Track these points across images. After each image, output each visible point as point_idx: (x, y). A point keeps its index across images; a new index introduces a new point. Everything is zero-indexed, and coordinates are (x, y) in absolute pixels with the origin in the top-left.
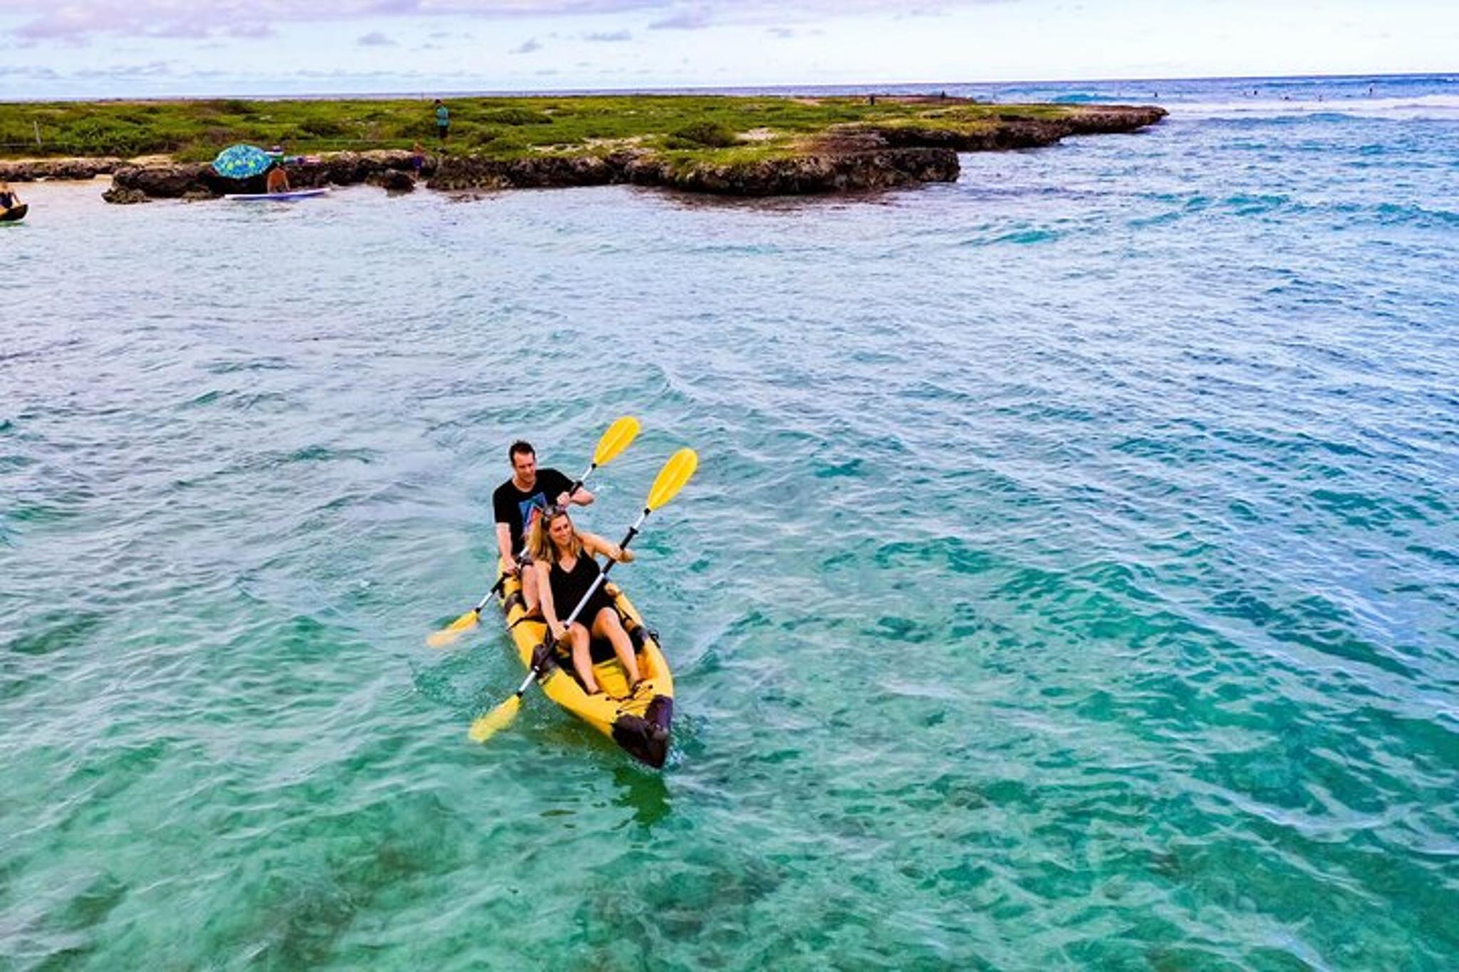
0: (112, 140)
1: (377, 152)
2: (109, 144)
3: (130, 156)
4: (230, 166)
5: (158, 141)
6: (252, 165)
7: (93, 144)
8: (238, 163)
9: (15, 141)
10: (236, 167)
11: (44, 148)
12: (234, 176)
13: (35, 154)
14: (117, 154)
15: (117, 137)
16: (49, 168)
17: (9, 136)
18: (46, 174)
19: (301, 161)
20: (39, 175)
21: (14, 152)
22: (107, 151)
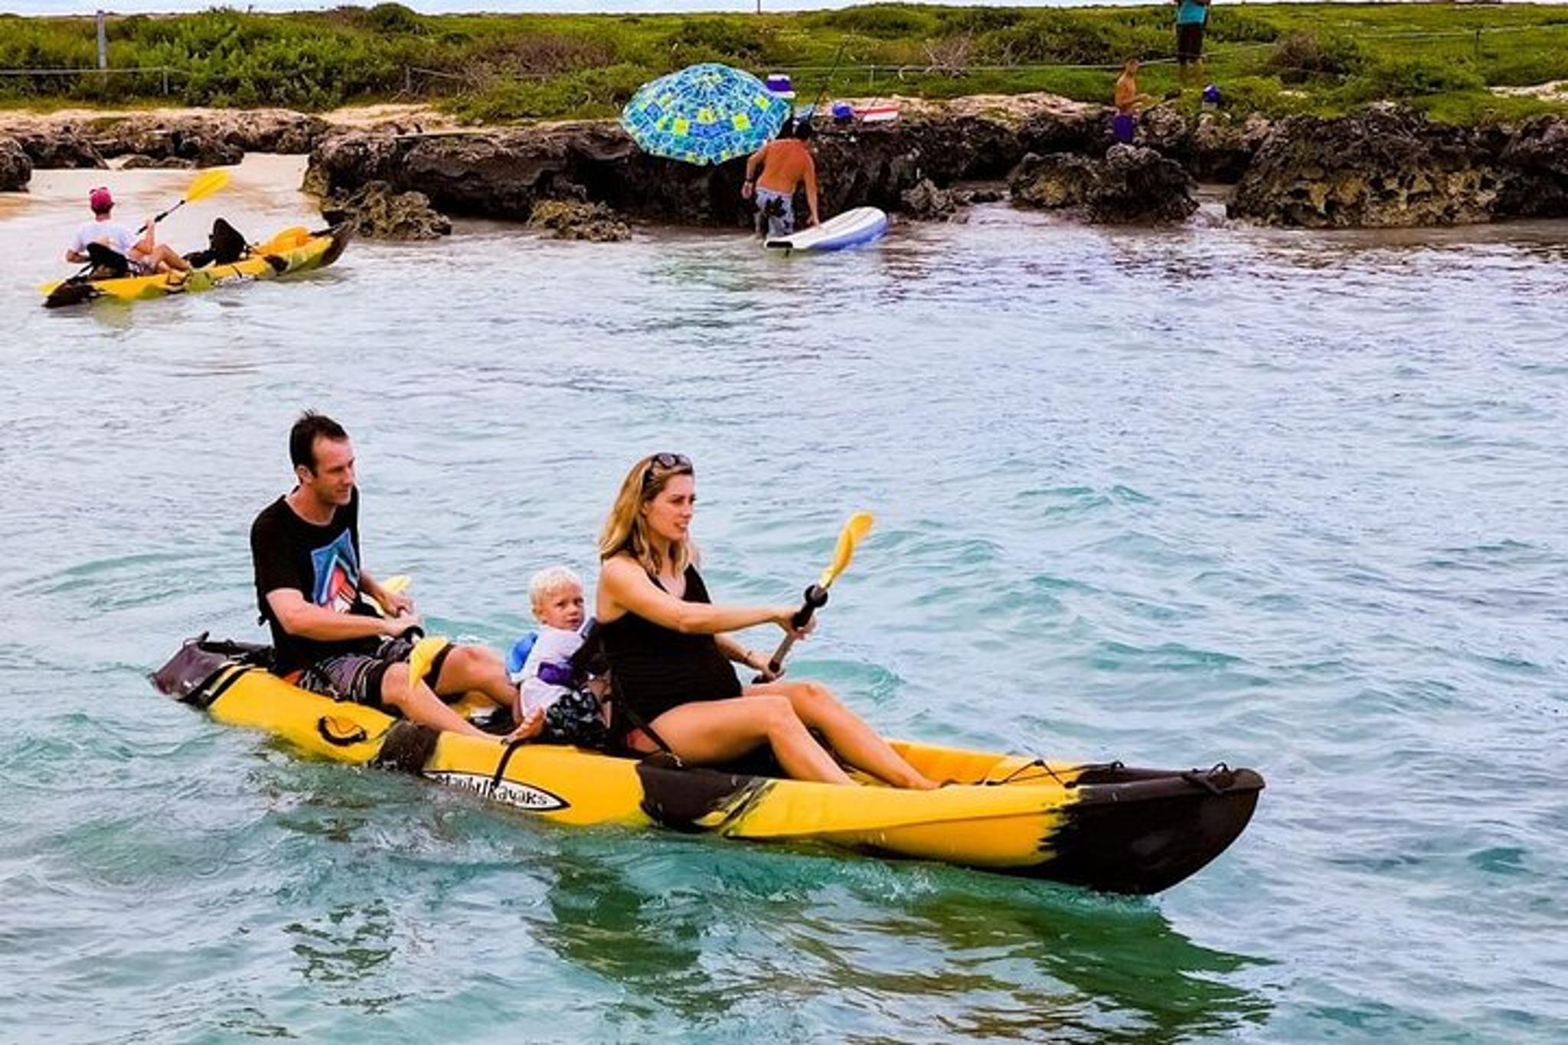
0: (280, 63)
1: (1000, 100)
2: (266, 74)
3: (319, 105)
4: (681, 128)
5: (388, 66)
6: (741, 123)
7: (232, 73)
8: (705, 116)
9: (45, 65)
10: (698, 130)
11: (114, 82)
12: (689, 157)
13: (92, 97)
14: (292, 101)
15: (292, 56)
16: (132, 131)
17: (33, 51)
18: (128, 150)
19: (843, 117)
20: (112, 153)
21: (42, 93)
22: (265, 94)
